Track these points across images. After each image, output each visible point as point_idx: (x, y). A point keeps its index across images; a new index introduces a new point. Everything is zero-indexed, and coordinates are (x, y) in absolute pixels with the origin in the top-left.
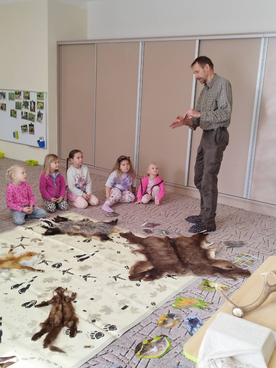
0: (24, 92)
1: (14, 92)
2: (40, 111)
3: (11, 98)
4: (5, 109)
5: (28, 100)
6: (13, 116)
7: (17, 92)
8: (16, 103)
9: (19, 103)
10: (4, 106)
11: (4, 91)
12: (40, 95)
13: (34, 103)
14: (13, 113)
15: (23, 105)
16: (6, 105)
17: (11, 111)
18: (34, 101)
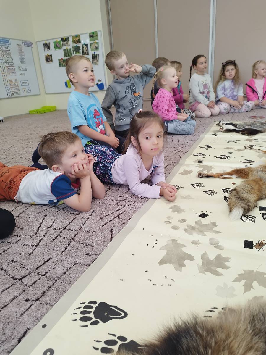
0: (72, 37)
1: (61, 39)
2: (95, 53)
3: (57, 47)
4: (51, 60)
5: (78, 45)
6: (62, 65)
7: (65, 39)
8: (65, 50)
9: (68, 50)
10: (50, 57)
11: (48, 42)
12: (93, 36)
13: (87, 45)
14: (61, 62)
15: (73, 51)
16: (52, 56)
17: (59, 60)
18: (86, 44)
